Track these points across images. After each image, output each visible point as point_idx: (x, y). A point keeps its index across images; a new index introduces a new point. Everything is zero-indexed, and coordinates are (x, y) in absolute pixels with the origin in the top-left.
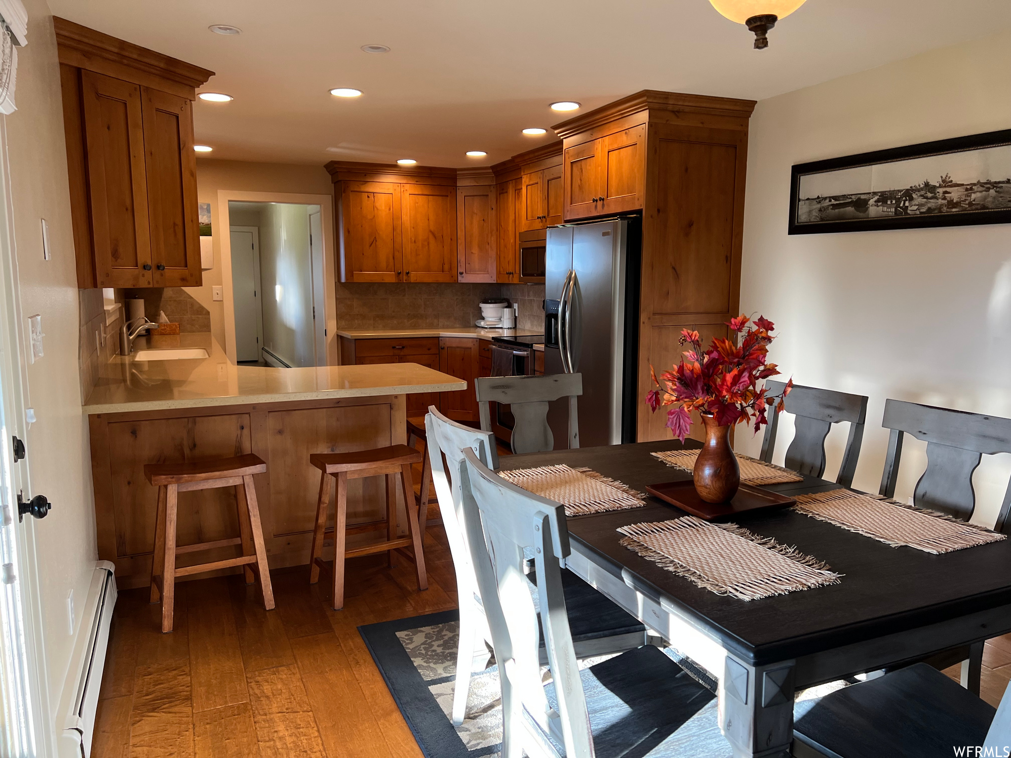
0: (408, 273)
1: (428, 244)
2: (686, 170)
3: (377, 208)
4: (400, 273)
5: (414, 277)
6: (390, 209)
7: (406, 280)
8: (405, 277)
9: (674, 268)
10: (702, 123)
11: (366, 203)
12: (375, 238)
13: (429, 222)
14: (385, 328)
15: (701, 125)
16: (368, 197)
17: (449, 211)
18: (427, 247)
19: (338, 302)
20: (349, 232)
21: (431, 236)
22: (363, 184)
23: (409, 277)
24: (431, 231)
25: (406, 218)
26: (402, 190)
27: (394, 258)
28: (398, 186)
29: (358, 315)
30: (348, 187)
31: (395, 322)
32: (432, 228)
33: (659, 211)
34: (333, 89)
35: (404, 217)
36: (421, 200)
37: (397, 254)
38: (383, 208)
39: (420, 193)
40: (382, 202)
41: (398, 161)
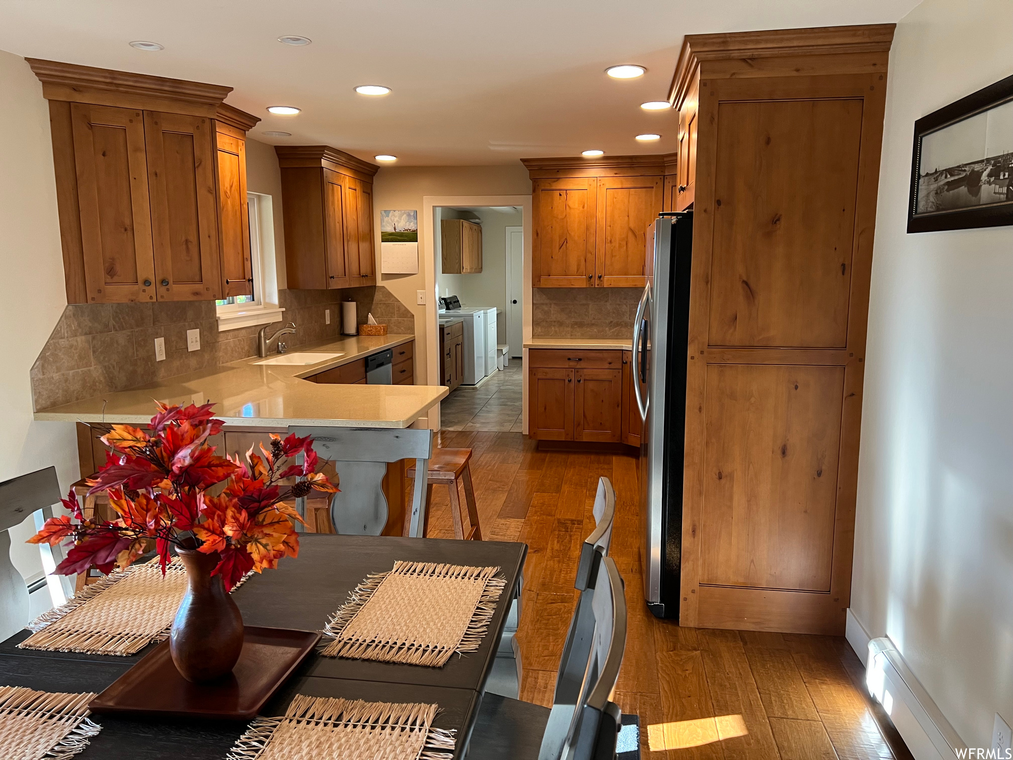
0: (600, 277)
1: (627, 244)
2: (768, 141)
3: (569, 206)
4: (592, 277)
5: (608, 281)
6: (583, 207)
7: (598, 285)
8: (597, 282)
9: (746, 283)
10: (797, 70)
11: (558, 201)
12: (566, 239)
13: (629, 219)
14: (583, 337)
15: (795, 74)
16: (560, 195)
17: (653, 205)
18: (625, 247)
19: (535, 307)
20: (537, 234)
21: (630, 234)
22: (554, 182)
23: (602, 281)
24: (631, 229)
25: (600, 215)
26: (599, 184)
27: (586, 260)
28: (594, 181)
29: (555, 322)
30: (538, 185)
31: (595, 330)
32: (632, 225)
33: (719, 203)
34: (358, 87)
35: (599, 215)
36: (622, 194)
37: (589, 255)
38: (576, 206)
39: (620, 186)
40: (575, 200)
41: (583, 153)
